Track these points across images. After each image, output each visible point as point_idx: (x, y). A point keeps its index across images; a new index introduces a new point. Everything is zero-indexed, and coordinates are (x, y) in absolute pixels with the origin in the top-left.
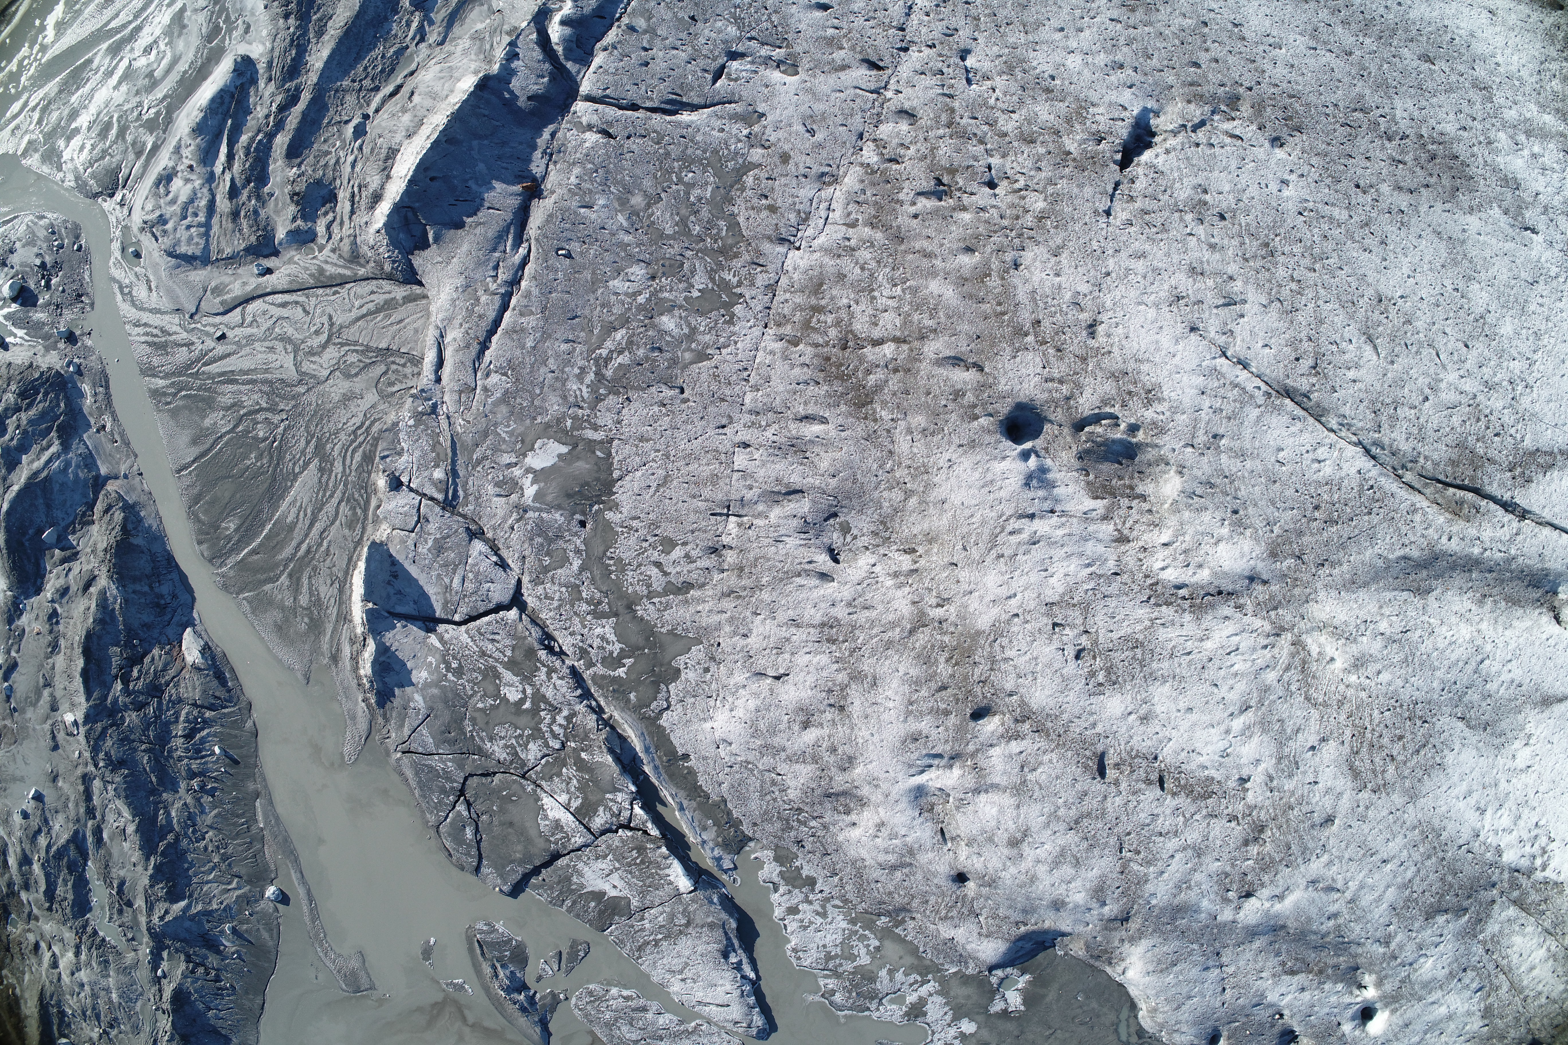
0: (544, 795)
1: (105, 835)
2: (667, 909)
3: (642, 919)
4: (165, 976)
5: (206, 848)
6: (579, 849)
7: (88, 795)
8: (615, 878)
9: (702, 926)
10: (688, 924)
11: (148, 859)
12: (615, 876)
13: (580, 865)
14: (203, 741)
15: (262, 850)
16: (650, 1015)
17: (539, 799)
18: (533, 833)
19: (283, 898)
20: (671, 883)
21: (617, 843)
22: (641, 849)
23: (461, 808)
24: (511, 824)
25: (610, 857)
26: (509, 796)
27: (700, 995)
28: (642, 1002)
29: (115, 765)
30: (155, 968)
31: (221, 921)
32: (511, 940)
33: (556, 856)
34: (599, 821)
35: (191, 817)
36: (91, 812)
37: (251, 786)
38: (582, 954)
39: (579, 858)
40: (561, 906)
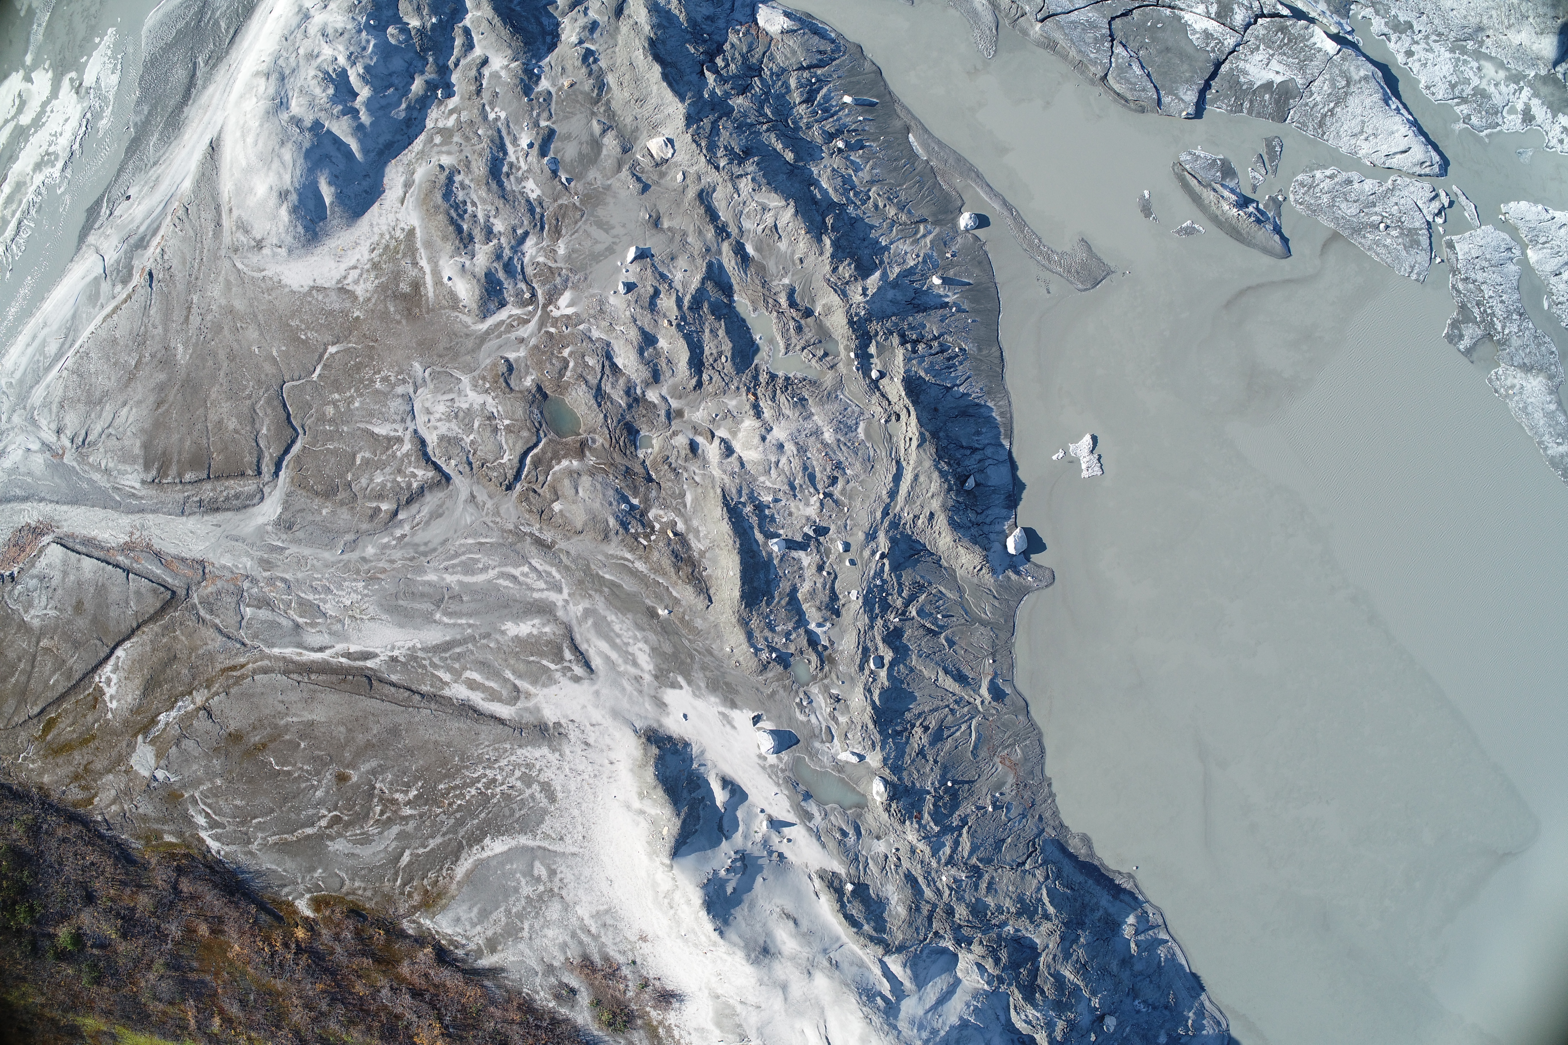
0: (1182, 13)
1: (750, 249)
2: (1327, 76)
3: (1312, 94)
4: (882, 375)
5: (876, 206)
6: (1234, 51)
7: (712, 214)
8: (1275, 65)
9: (1360, 81)
10: (1348, 84)
11: (820, 241)
12: (1274, 62)
13: (1242, 64)
14: (827, 98)
15: (936, 184)
16: (1356, 185)
17: (1180, 18)
18: (1190, 50)
19: (982, 221)
20: (1320, 50)
21: (1262, 32)
22: (1283, 29)
23: (1119, 50)
24: (1168, 49)
25: (1262, 47)
26: (1154, 25)
27: (1385, 149)
28: (1344, 175)
29: (739, 158)
30: (866, 373)
31: (925, 277)
32: (1215, 160)
33: (1218, 65)
34: (1239, 17)
35: (847, 181)
36: (722, 231)
37: (898, 124)
38: (1278, 149)
39: (1237, 58)
40: (1241, 111)
